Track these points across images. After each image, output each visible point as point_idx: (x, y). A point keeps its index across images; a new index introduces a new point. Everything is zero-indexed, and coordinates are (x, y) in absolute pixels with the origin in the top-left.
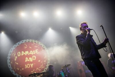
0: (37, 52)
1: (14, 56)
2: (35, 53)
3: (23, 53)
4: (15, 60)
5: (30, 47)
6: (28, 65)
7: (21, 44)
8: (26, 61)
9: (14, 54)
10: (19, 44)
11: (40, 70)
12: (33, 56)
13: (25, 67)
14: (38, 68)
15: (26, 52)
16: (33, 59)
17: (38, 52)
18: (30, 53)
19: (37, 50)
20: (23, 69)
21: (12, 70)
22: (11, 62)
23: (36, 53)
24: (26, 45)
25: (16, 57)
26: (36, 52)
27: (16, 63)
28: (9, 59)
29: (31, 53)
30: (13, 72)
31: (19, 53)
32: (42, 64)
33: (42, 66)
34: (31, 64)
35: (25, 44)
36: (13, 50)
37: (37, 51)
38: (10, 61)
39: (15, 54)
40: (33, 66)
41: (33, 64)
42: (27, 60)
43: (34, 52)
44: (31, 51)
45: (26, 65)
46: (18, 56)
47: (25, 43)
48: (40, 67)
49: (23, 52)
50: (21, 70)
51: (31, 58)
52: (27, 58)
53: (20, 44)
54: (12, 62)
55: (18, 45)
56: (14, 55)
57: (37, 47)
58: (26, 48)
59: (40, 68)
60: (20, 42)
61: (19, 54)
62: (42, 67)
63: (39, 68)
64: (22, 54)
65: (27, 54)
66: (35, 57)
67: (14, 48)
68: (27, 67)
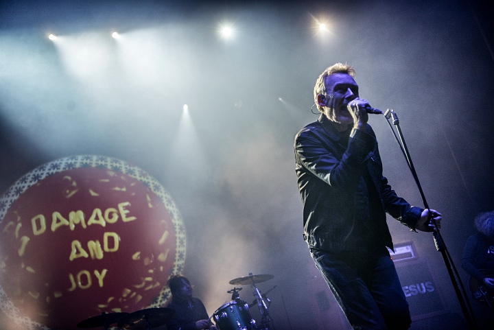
0: (123, 213)
1: (16, 234)
2: (115, 218)
3: (58, 221)
4: (21, 252)
5: (93, 193)
6: (84, 277)
7: (50, 176)
8: (73, 256)
9: (17, 224)
10: (36, 177)
11: (140, 298)
12: (106, 235)
13: (70, 285)
14: (129, 291)
15: (72, 215)
16: (107, 249)
17: (128, 215)
18: (92, 221)
19: (127, 204)
20: (57, 295)
23: (120, 218)
24: (74, 184)
25: (26, 239)
26: (119, 214)
27: (23, 266)
29: (97, 218)
31: (38, 222)
32: (151, 271)
33: (149, 279)
34: (97, 273)
35: (69, 178)
36: (7, 207)
37: (126, 208)
39: (20, 225)
40: (105, 280)
41: (105, 271)
42: (78, 252)
43: (110, 216)
44: (98, 211)
45: (71, 277)
46: (36, 232)
47: (65, 173)
48: (140, 283)
49: (56, 215)
50: (48, 299)
51: (98, 242)
52: (76, 243)
53: (43, 177)
54: (4, 265)
55: (33, 183)
56: (13, 228)
57: (124, 189)
58: (70, 193)
59: (138, 287)
60: (42, 169)
61: (39, 227)
62: (148, 283)
63: (134, 290)
64: (54, 226)
65: (78, 226)
66: (117, 238)
67: (16, 198)
68: (80, 283)
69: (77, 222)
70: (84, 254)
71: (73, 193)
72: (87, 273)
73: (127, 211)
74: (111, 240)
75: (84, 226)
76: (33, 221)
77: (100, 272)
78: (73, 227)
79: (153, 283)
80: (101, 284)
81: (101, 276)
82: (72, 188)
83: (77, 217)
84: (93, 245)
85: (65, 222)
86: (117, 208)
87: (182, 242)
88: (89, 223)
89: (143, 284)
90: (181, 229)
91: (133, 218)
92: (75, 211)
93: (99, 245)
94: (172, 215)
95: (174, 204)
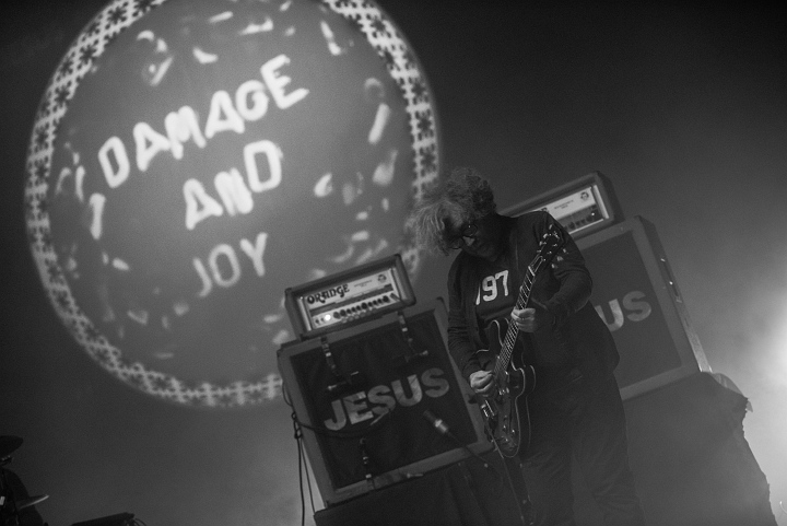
0: (277, 84)
1: (79, 192)
2: (261, 109)
3: (149, 144)
4: (96, 230)
5: (204, 57)
6: (223, 260)
7: (112, 41)
8: (192, 219)
9: (74, 169)
10: (88, 54)
12: (250, 151)
13: (200, 284)
15: (171, 121)
16: (257, 186)
17: (288, 90)
18: (214, 125)
19: (281, 60)
20: (180, 310)
21: (92, 334)
22: (62, 260)
23: (272, 103)
24: (162, 46)
25: (98, 201)
26: (268, 93)
27: (105, 259)
28: (39, 236)
29: (223, 116)
30: (103, 355)
31: (111, 155)
32: (363, 216)
33: (362, 236)
34: (245, 245)
35: (147, 35)
36: (51, 138)
37: (282, 71)
38: (52, 256)
39: (81, 172)
40: (267, 257)
41: (262, 239)
42: (200, 207)
43: (250, 104)
44: (220, 99)
45: (198, 265)
46: (114, 181)
47: (138, 26)
48: (342, 249)
49: (142, 131)
50: (165, 322)
51: (235, 173)
52: (193, 187)
53: (100, 49)
54: (72, 264)
55: (85, 69)
56: (70, 181)
57: (268, 26)
58: (159, 72)
59: (339, 260)
60: (94, 29)
61: (116, 168)
62: (361, 247)
64: (144, 159)
65: (189, 145)
66: (273, 154)
67: (61, 112)
68: (217, 276)
69: (185, 137)
70: (213, 209)
71: (164, 67)
72: (226, 249)
73: (285, 80)
74: (261, 159)
75: (201, 142)
76: (103, 157)
77: (253, 241)
78: (178, 153)
79: (371, 243)
80: (260, 269)
81: (256, 249)
82: (160, 58)
83: (182, 124)
84: (227, 182)
85: (160, 143)
86: (260, 78)
87: (424, 125)
88: (210, 132)
89: (350, 251)
90: (417, 90)
91: (301, 94)
92: (176, 110)
93: (240, 180)
94: (389, 58)
95: (389, 27)
